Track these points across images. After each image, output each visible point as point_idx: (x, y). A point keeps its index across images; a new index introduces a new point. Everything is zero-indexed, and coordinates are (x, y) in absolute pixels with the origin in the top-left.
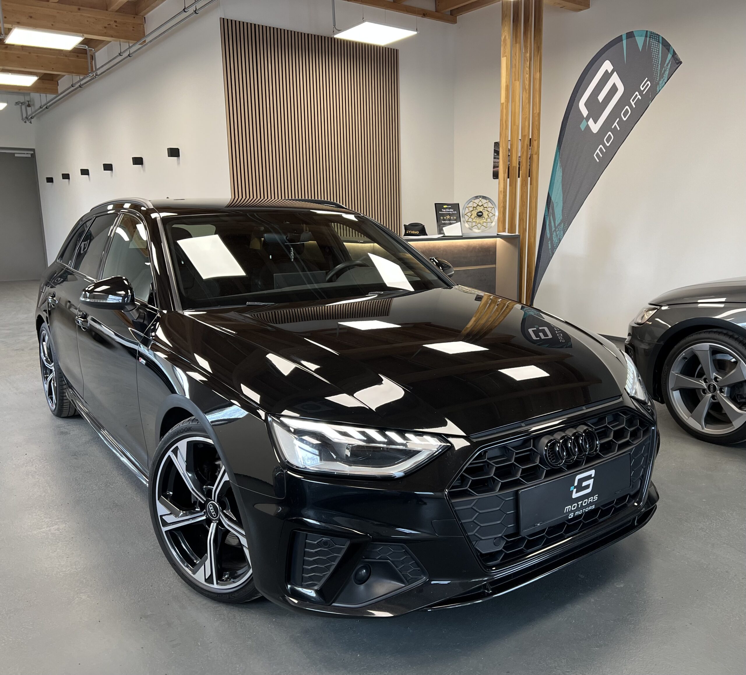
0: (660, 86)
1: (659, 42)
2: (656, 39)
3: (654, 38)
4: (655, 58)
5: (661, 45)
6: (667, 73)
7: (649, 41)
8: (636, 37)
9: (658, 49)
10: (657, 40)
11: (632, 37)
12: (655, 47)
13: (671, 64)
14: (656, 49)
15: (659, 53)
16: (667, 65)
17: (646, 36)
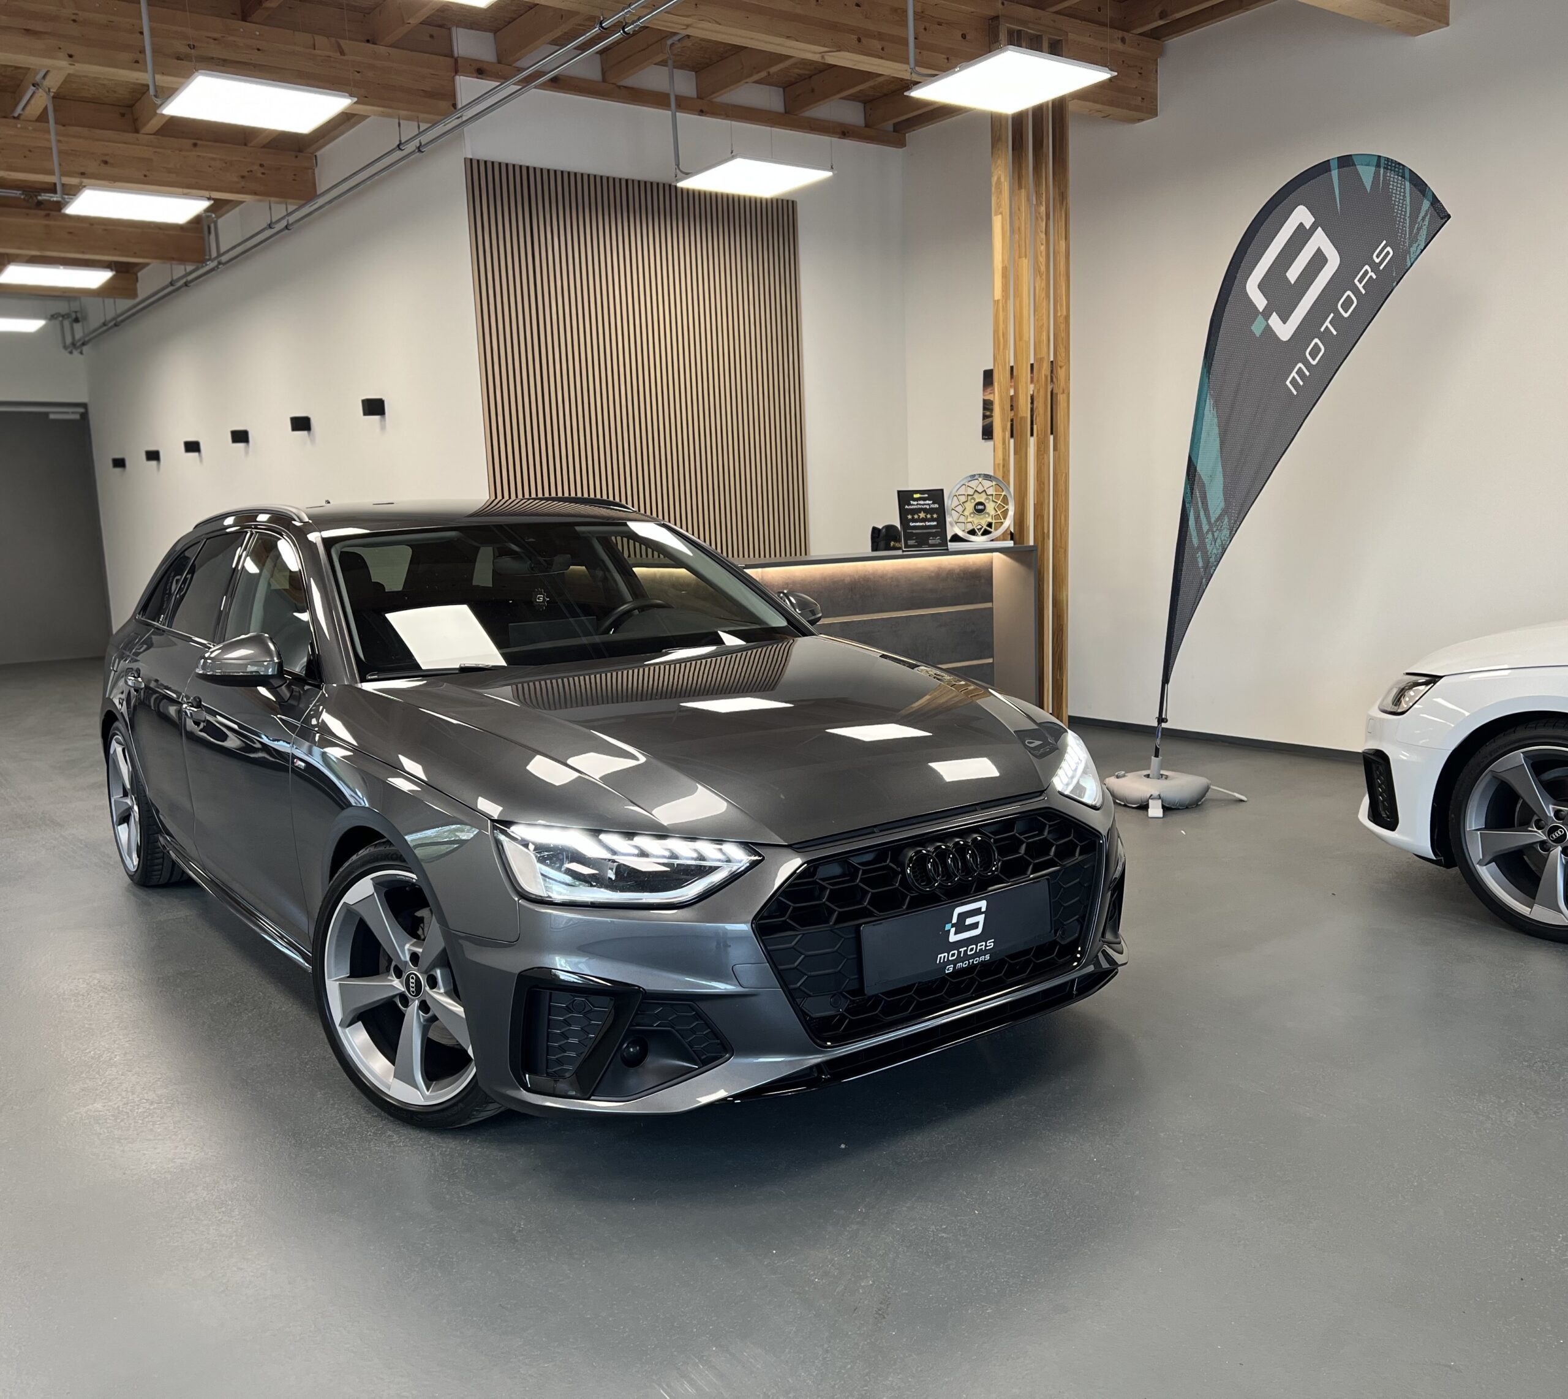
0: (1412, 256)
1: (1403, 177)
2: (1399, 172)
3: (1394, 171)
4: (1399, 206)
5: (1408, 184)
6: (1424, 233)
7: (1385, 173)
8: (1358, 167)
9: (1402, 190)
10: (1400, 174)
11: (1348, 166)
12: (1397, 187)
13: (1430, 218)
14: (1398, 189)
15: (1404, 196)
16: (1423, 219)
17: (1378, 166)
